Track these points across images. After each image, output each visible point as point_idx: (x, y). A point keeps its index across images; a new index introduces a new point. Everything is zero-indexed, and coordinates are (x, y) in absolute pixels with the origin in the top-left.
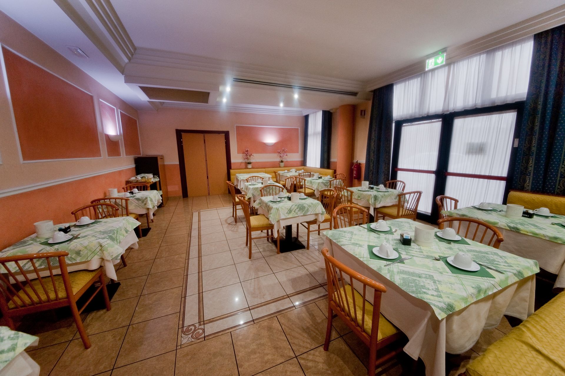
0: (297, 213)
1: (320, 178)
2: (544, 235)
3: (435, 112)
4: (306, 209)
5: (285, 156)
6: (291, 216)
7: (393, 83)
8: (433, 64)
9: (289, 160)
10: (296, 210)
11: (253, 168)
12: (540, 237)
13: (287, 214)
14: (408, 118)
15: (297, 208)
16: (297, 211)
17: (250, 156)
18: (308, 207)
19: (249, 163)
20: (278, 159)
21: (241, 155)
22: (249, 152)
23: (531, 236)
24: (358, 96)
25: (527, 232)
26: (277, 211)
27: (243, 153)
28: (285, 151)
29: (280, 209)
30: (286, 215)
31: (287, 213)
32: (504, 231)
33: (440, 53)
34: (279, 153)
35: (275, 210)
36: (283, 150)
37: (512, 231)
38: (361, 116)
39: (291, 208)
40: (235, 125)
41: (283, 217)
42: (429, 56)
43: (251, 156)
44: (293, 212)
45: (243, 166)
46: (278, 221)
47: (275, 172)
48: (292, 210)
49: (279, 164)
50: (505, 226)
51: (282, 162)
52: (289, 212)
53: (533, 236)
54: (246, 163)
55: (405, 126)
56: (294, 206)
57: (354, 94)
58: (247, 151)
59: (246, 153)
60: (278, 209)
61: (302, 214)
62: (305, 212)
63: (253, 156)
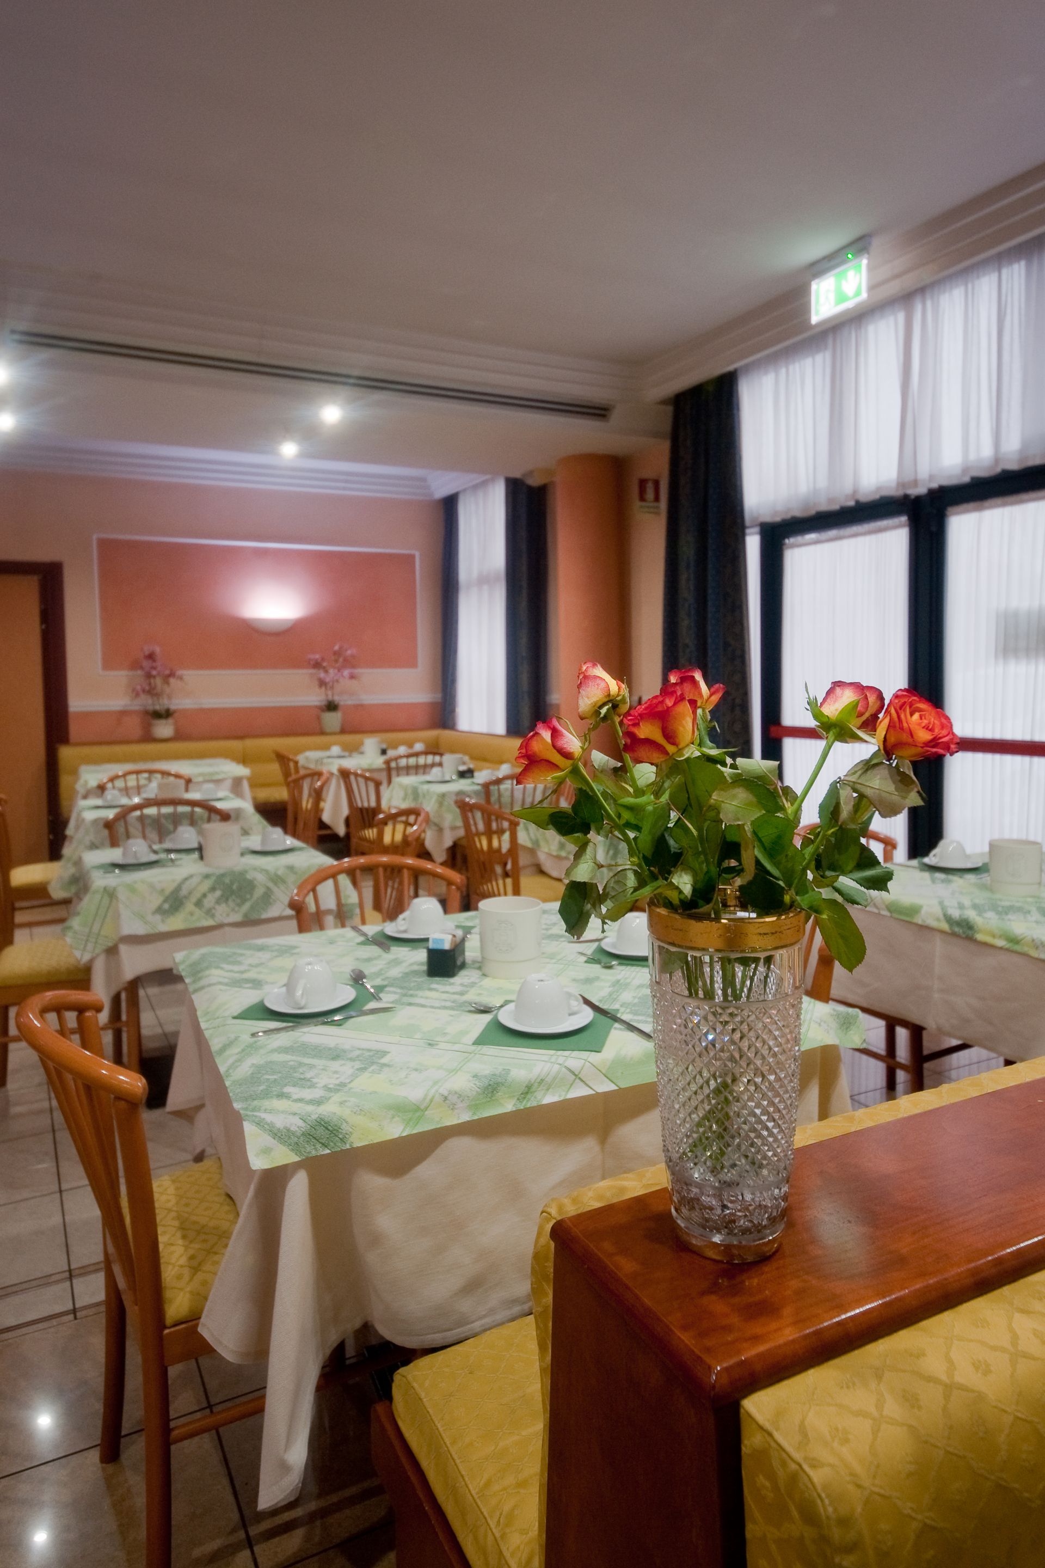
0: (210, 913)
1: (462, 775)
2: (1033, 940)
3: (878, 489)
4: (259, 892)
5: (345, 683)
6: (176, 923)
7: (731, 368)
8: (832, 297)
9: (369, 699)
10: (204, 895)
11: (179, 736)
12: (1026, 949)
13: (158, 917)
14: (798, 513)
15: (213, 889)
16: (209, 901)
17: (166, 678)
18: (271, 885)
19: (166, 714)
20: (315, 698)
21: (121, 677)
22: (158, 664)
23: (1001, 948)
24: (616, 417)
25: (994, 936)
26: (106, 900)
27: (135, 665)
28: (345, 660)
29: (122, 895)
30: (150, 918)
31: (159, 910)
32: (938, 939)
33: (850, 256)
34: (317, 665)
35: (98, 897)
36: (335, 653)
37: (954, 934)
38: (643, 504)
39: (178, 889)
40: (95, 537)
41: (136, 928)
42: (819, 267)
43: (172, 680)
44: (190, 906)
45: (133, 726)
46: (112, 951)
47: (282, 759)
48: (186, 897)
49: (319, 718)
50: (938, 920)
51: (331, 707)
52: (166, 906)
53: (1008, 950)
54: (146, 713)
55: (793, 546)
56: (195, 881)
57: (599, 412)
58: (151, 657)
59: (146, 664)
60: (110, 894)
61: (237, 917)
62: (252, 908)
63: (181, 678)
